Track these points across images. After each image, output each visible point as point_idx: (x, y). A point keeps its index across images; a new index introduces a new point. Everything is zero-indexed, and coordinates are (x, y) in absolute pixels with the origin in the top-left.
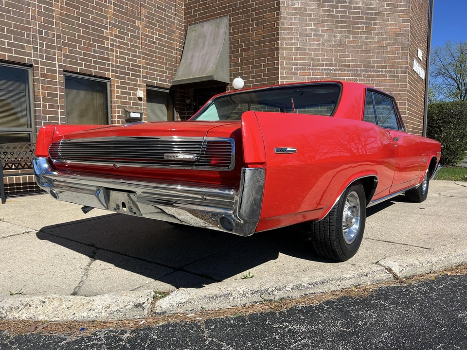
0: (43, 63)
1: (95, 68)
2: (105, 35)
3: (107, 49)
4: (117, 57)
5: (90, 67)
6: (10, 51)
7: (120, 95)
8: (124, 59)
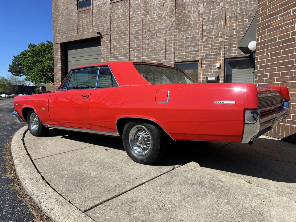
0: (167, 62)
1: (190, 57)
2: (197, 38)
3: (198, 45)
4: (204, 47)
5: (188, 57)
6: (156, 60)
7: (204, 68)
8: (209, 47)
